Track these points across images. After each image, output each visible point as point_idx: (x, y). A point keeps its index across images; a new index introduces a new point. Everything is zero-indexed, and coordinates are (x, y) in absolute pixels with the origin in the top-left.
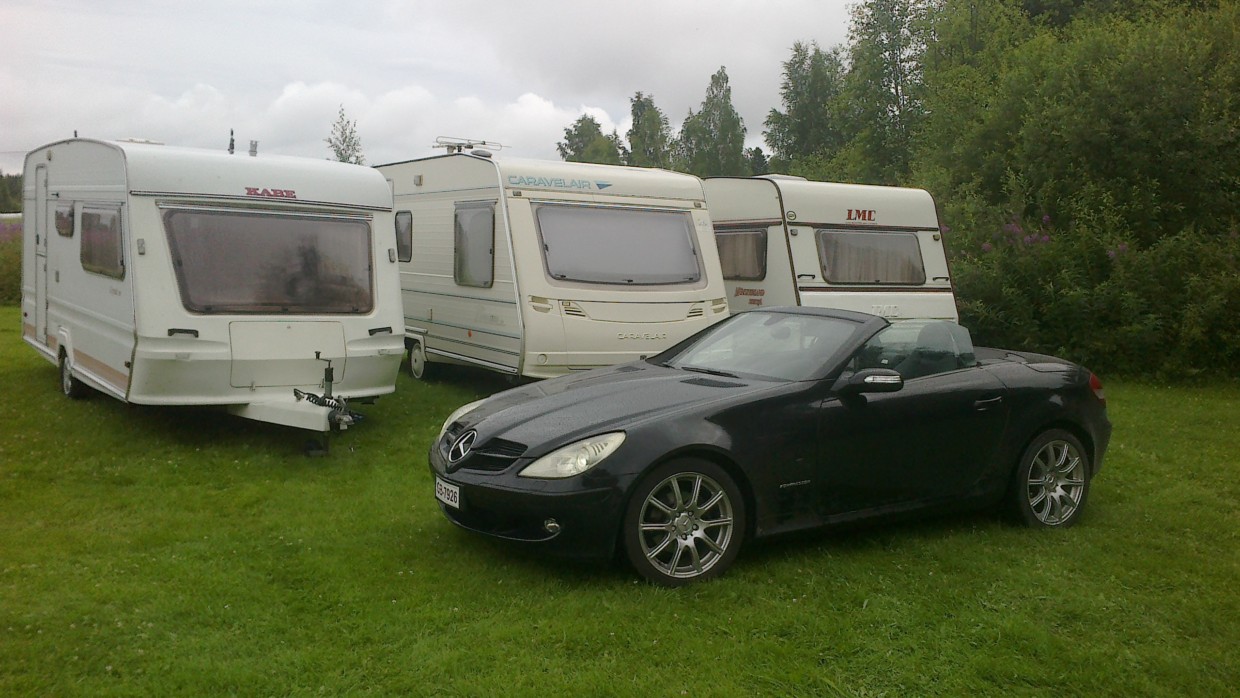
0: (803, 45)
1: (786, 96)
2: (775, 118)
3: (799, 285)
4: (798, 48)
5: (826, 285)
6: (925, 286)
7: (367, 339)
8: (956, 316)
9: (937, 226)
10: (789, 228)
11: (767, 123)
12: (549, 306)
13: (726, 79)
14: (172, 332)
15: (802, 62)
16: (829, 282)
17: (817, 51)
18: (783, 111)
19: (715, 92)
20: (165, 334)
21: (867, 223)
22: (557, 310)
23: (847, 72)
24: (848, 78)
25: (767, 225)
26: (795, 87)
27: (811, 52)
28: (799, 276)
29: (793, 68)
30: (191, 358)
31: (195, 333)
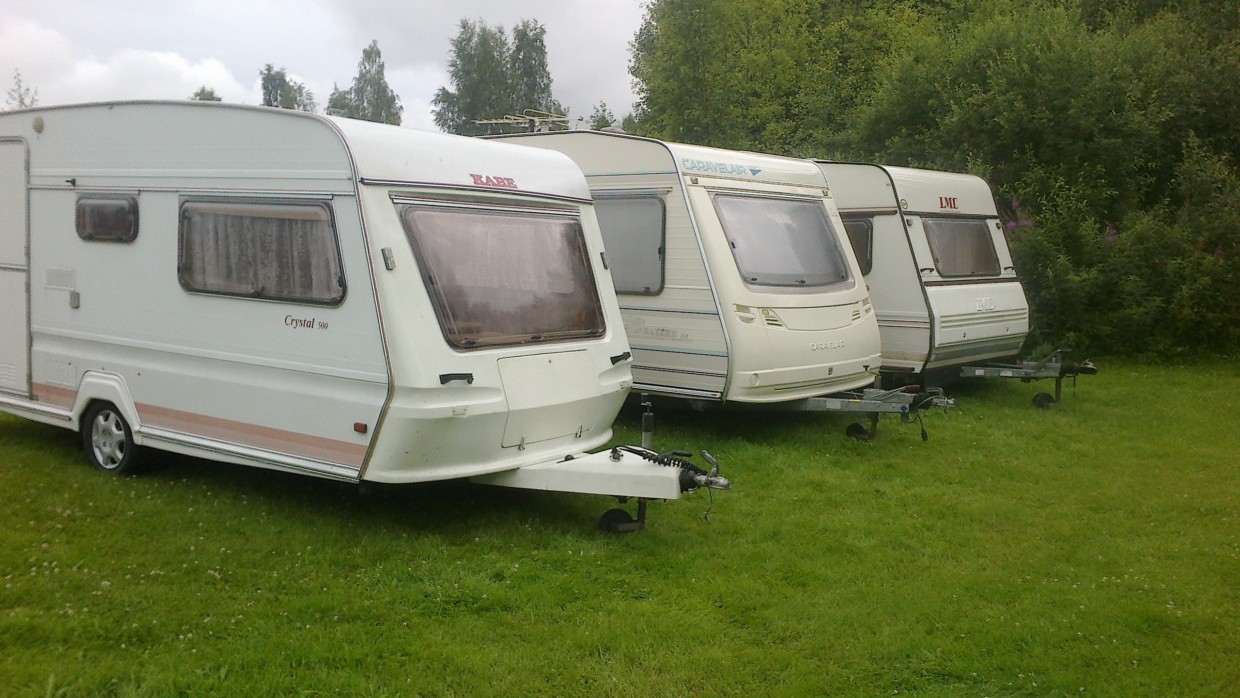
0: (471, 22)
1: (455, 75)
2: (444, 97)
3: (924, 280)
4: (465, 25)
5: (940, 279)
6: (1001, 277)
7: (611, 370)
8: (1027, 306)
9: (996, 214)
10: (906, 218)
11: (436, 102)
12: (753, 317)
13: (378, 54)
14: (445, 379)
15: (470, 40)
16: (941, 276)
17: (483, 30)
18: (452, 89)
19: (368, 67)
20: (436, 383)
21: (953, 211)
22: (759, 318)
23: (511, 52)
24: (514, 59)
25: (873, 214)
26: (463, 66)
27: (478, 30)
28: (923, 270)
29: (461, 46)
30: (469, 413)
31: (468, 378)
